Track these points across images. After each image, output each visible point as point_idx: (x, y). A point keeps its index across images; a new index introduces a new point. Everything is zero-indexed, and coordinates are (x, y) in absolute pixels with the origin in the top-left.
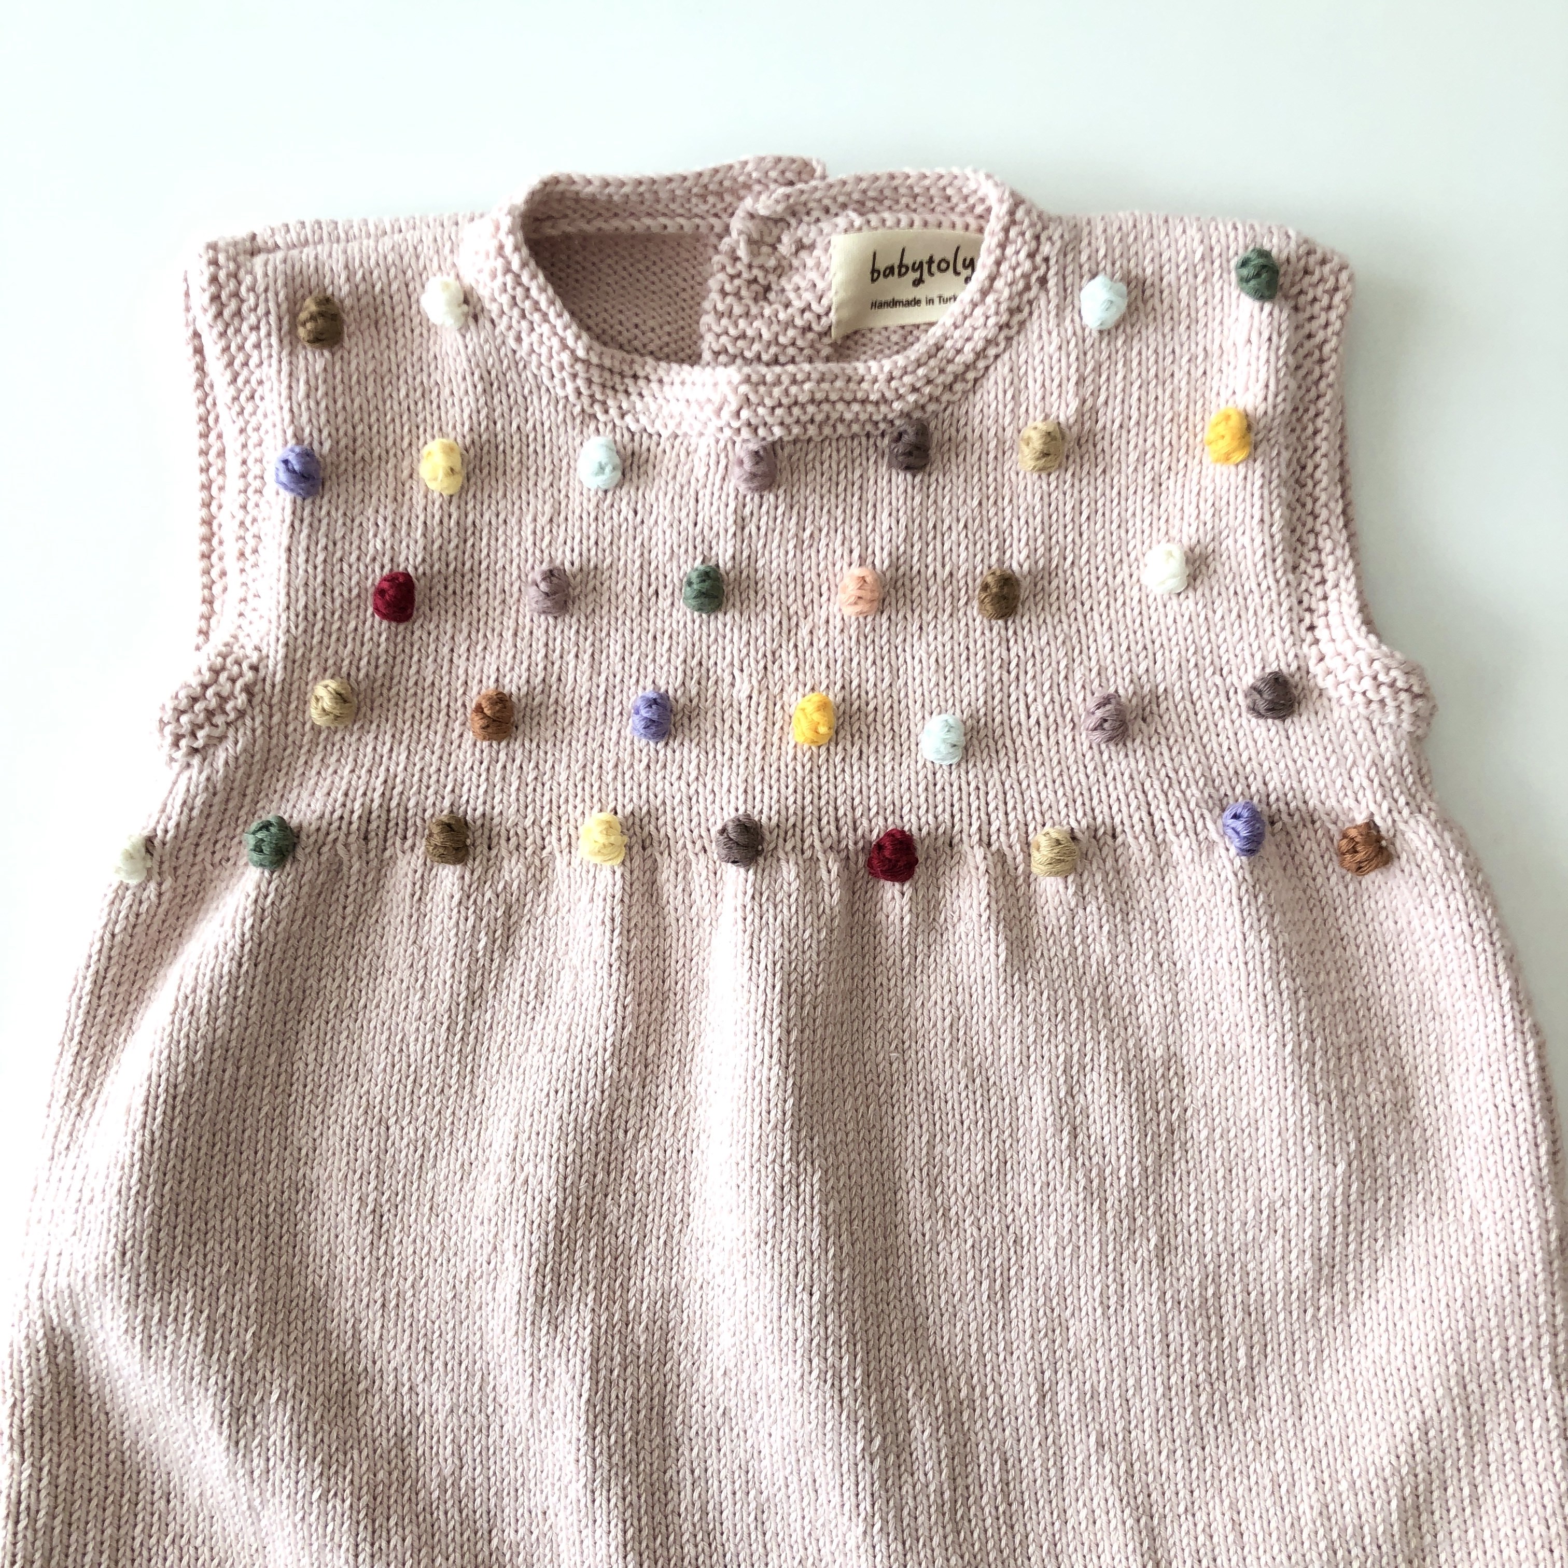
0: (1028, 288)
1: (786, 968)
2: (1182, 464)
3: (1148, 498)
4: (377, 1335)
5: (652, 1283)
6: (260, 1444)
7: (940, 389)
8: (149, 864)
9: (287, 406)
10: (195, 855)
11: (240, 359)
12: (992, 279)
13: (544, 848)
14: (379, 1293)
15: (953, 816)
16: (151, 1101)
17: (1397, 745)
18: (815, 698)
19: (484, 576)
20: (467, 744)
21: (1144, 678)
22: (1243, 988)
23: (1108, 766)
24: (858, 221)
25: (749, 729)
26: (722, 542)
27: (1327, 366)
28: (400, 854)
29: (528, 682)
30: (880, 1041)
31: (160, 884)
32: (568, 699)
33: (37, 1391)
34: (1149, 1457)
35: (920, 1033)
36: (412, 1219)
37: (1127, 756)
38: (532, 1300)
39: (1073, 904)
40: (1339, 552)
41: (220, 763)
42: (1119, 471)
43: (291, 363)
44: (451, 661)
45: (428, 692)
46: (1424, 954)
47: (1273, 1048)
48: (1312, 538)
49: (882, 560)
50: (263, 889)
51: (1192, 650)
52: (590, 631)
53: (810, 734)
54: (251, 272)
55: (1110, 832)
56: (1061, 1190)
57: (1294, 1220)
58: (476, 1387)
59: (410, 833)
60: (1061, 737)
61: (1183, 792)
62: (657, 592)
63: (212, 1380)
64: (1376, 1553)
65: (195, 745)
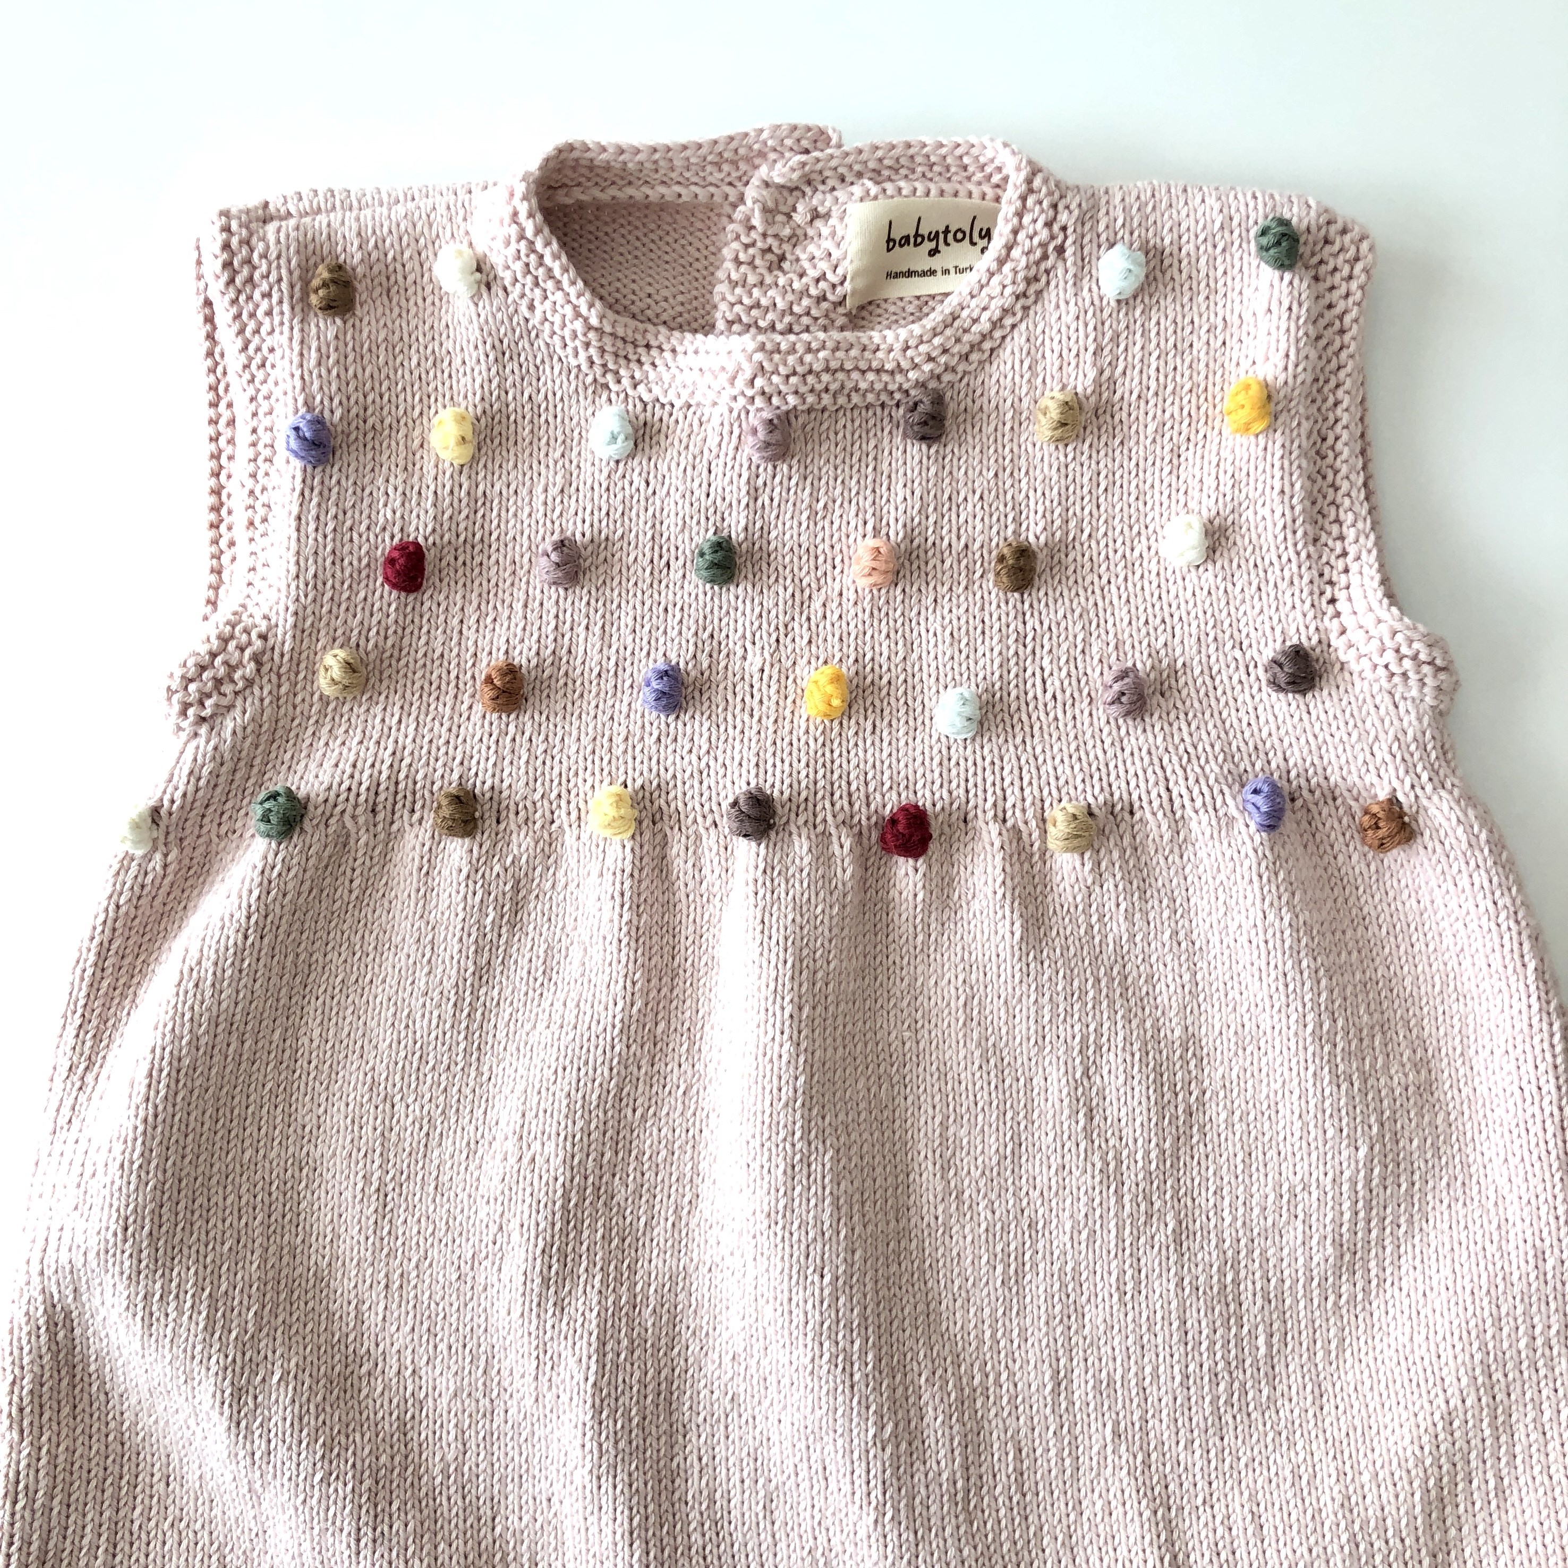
0: (1045, 257)
1: (798, 943)
2: (1201, 435)
3: (1167, 469)
4: (380, 1317)
5: (660, 1265)
6: (261, 1425)
7: (956, 358)
8: (155, 834)
9: (298, 373)
10: (201, 827)
11: (251, 325)
12: (1009, 248)
13: (553, 822)
14: (382, 1274)
15: (967, 791)
16: (155, 1073)
17: (1420, 720)
18: (828, 670)
19: (494, 547)
20: (476, 717)
21: (1163, 652)
22: (1264, 967)
23: (1125, 741)
24: (874, 190)
25: (761, 702)
26: (734, 513)
27: (1347, 337)
28: (407, 827)
29: (538, 654)
30: (892, 1020)
31: (166, 855)
32: (578, 671)
33: (36, 1369)
34: (1166, 1448)
35: (934, 1012)
36: (417, 1198)
37: (1145, 731)
38: (538, 1281)
39: (1089, 882)
40: (1360, 525)
41: (227, 733)
42: (1138, 443)
43: (302, 330)
44: (461, 632)
45: (437, 663)
46: (1448, 933)
47: (1293, 1028)
48: (1333, 509)
49: (896, 532)
50: (270, 860)
51: (1211, 623)
52: (600, 603)
53: (822, 707)
54: (263, 239)
55: (1127, 808)
56: (1076, 1173)
57: (1315, 1205)
58: (481, 1371)
59: (418, 806)
60: (1077, 712)
61: (1202, 768)
62: (668, 565)
63: (214, 1360)
64: (1400, 1546)
65: (203, 714)
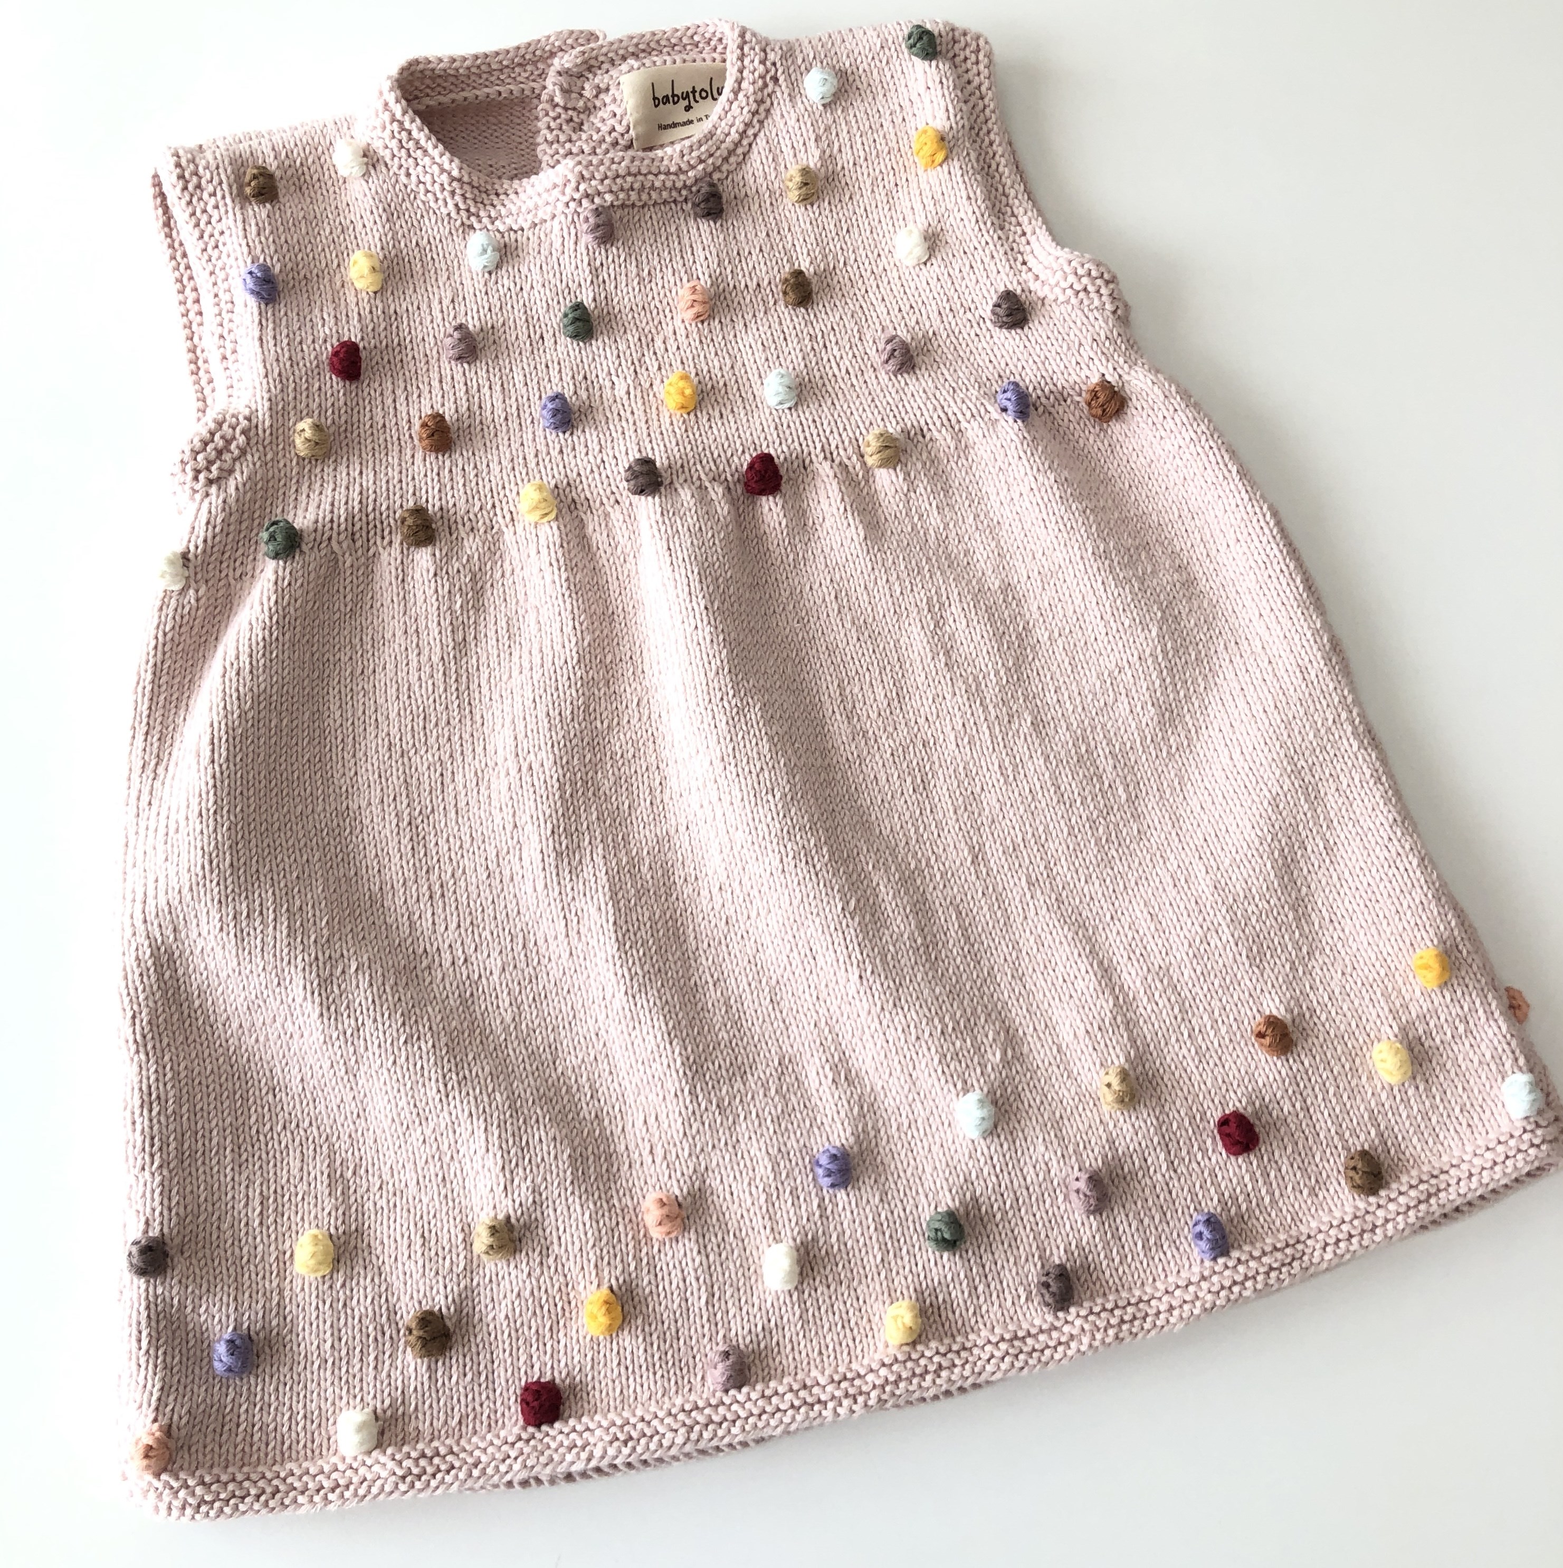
0: (766, 85)
1: (699, 558)
2: (904, 180)
3: (887, 208)
4: (430, 921)
5: (648, 833)
6: (348, 1007)
7: (720, 160)
8: (187, 574)
9: (244, 243)
10: (220, 571)
11: (204, 218)
12: (739, 82)
13: (493, 527)
14: (425, 887)
15: (800, 444)
16: (216, 741)
17: (1106, 323)
19: (409, 347)
21: (917, 328)
23: (905, 388)
24: (636, 64)
25: (632, 413)
26: (584, 290)
27: (986, 101)
28: (381, 549)
29: (457, 411)
31: (197, 591)
32: (490, 419)
33: (151, 1004)
34: (1072, 885)
35: (814, 609)
36: (443, 824)
37: (917, 379)
38: (553, 855)
39: (905, 489)
40: (1030, 213)
41: (232, 490)
42: (862, 194)
43: (243, 214)
44: (395, 408)
45: (381, 431)
46: (1171, 471)
47: (1078, 555)
48: (1008, 209)
49: (705, 281)
50: (280, 573)
51: (945, 299)
52: (497, 370)
53: (679, 403)
55: (919, 432)
56: (948, 697)
57: (1132, 681)
58: (520, 946)
59: (386, 532)
60: (867, 378)
61: (965, 394)
62: (542, 337)
63: (300, 958)
64: (1267, 906)
65: (211, 476)
